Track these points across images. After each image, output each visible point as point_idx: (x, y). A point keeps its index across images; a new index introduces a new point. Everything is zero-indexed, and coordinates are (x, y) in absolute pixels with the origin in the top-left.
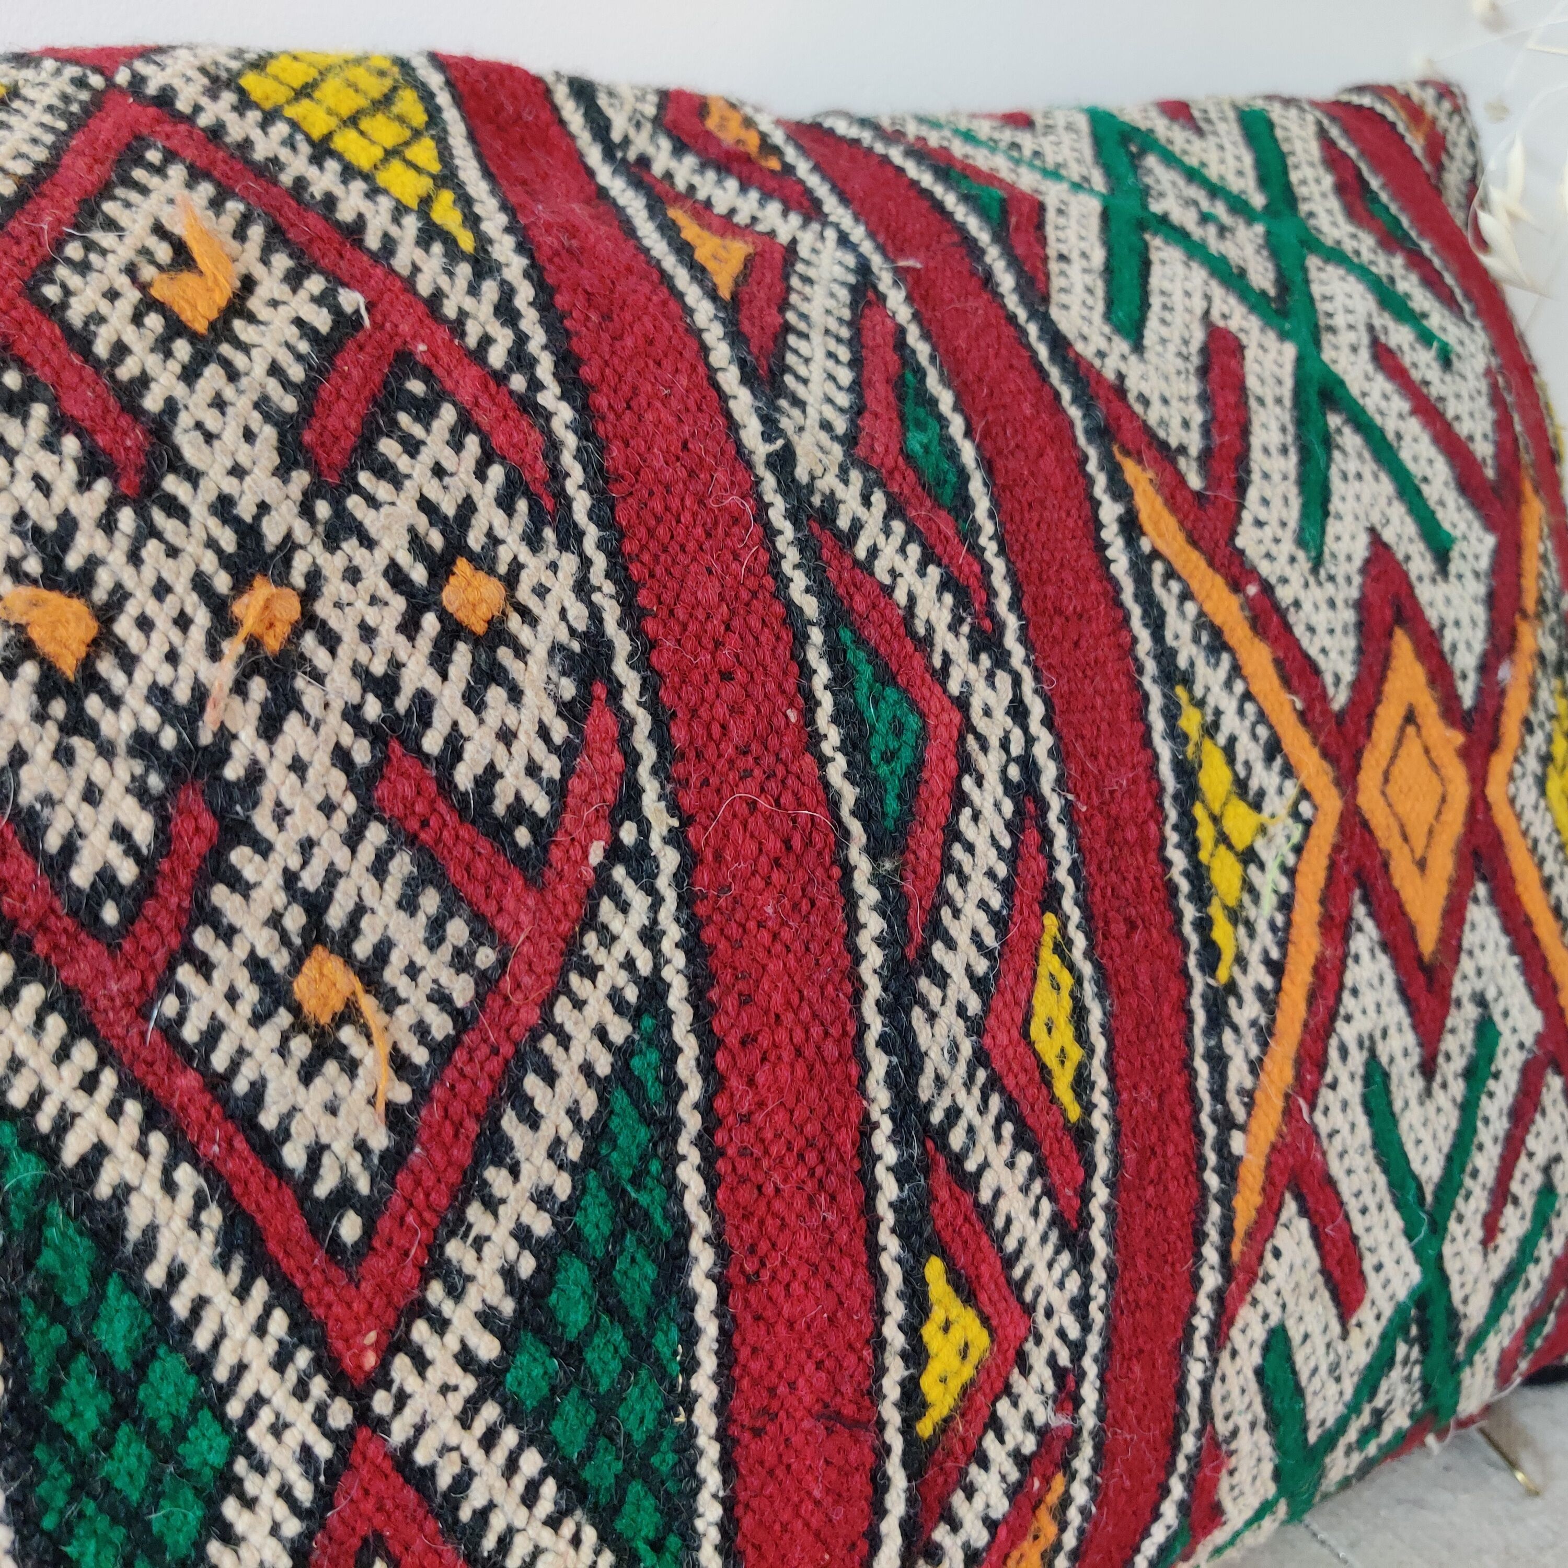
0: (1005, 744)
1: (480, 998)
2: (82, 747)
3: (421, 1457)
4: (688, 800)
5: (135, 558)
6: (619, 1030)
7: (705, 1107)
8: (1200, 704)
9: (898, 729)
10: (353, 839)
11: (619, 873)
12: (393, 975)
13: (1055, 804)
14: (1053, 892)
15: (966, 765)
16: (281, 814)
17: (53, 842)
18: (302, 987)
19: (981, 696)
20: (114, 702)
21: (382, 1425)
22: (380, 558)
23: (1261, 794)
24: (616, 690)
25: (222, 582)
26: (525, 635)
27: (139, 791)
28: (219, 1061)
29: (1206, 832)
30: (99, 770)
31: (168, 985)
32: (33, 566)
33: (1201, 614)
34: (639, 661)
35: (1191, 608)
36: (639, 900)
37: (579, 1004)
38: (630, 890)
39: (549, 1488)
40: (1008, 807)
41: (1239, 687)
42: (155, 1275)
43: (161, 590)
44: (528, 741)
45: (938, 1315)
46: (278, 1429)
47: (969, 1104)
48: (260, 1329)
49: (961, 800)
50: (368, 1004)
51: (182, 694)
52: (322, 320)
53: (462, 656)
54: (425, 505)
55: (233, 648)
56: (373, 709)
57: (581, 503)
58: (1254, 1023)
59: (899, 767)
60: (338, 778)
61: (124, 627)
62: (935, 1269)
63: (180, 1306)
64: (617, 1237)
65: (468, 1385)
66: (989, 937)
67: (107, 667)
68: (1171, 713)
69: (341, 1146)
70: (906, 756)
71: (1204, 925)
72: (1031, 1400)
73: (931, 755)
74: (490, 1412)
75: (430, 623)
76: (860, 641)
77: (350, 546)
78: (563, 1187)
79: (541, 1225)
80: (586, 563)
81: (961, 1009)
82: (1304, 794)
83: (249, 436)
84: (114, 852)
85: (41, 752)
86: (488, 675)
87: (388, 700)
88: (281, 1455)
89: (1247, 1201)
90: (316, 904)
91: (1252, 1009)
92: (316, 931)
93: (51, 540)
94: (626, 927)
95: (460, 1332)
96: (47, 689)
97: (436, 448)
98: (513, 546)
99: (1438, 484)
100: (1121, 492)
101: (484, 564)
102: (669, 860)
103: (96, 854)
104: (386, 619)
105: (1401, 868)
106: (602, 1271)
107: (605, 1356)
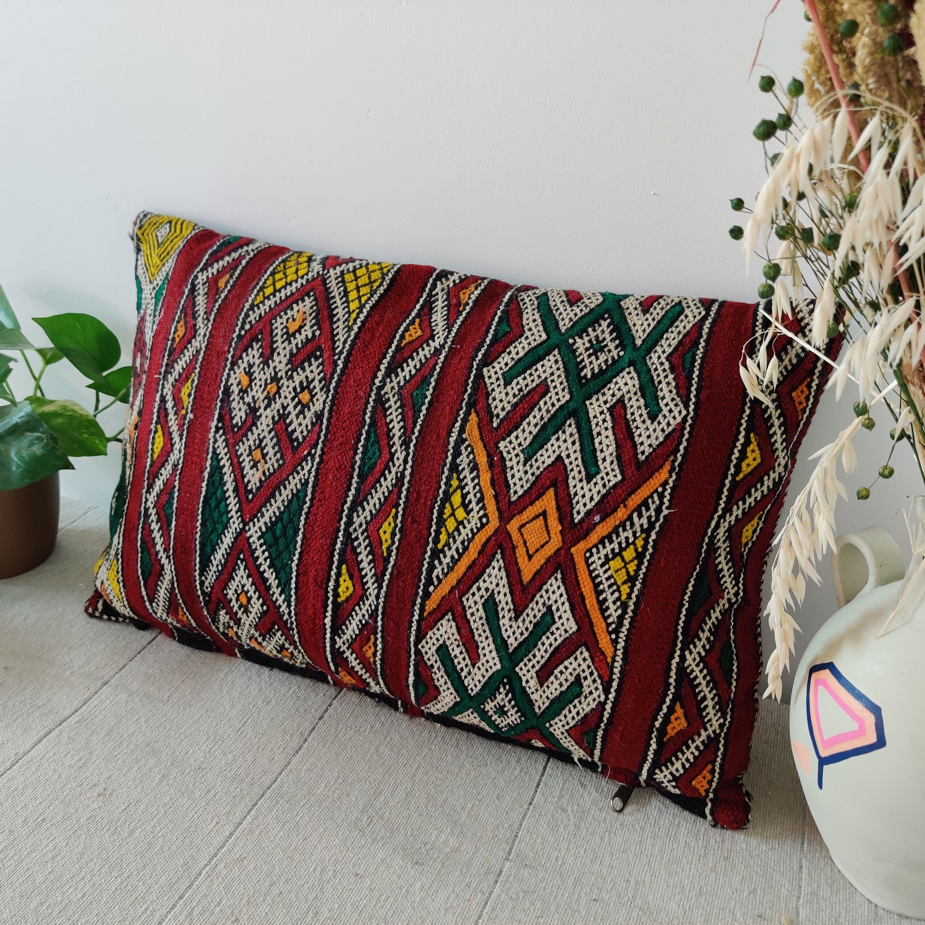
0: (399, 467)
1: (278, 468)
2: (241, 402)
3: (251, 540)
4: (325, 449)
5: (259, 373)
6: (299, 486)
7: (309, 508)
8: (461, 481)
9: (374, 454)
10: (270, 432)
11: (309, 458)
12: (267, 458)
13: (406, 485)
14: (397, 505)
15: (387, 467)
16: (261, 424)
17: (232, 415)
18: (255, 454)
19: (398, 454)
20: (248, 396)
21: (246, 532)
22: (294, 385)
23: (472, 510)
24: (322, 423)
25: (269, 381)
26: (311, 407)
27: (246, 412)
28: (241, 459)
29: (448, 511)
30: (242, 406)
31: (238, 444)
32: (247, 370)
33: (474, 458)
34: (329, 420)
35: (471, 456)
36: (310, 465)
37: (294, 478)
38: (310, 462)
39: (268, 560)
40: (394, 481)
41: (476, 481)
42: (225, 488)
43: (260, 380)
44: (303, 426)
45: (343, 577)
46: (234, 523)
47: (361, 538)
48: (235, 505)
49: (383, 474)
50: (262, 461)
51: (256, 398)
52: (310, 336)
53: (299, 407)
54: (307, 377)
55: (265, 393)
56: (281, 412)
58: (448, 564)
59: (372, 461)
60: (271, 421)
61: (253, 384)
62: (344, 567)
63: (227, 495)
64: (288, 523)
65: (260, 534)
66: (378, 506)
67: (249, 390)
68: (449, 478)
69: (253, 482)
70: (374, 460)
71: (438, 533)
72: (364, 611)
73: (379, 462)
74: (262, 541)
75: (296, 399)
77: (291, 381)
78: (282, 509)
79: (277, 513)
80: (327, 397)
81: (365, 518)
82: (485, 515)
83: (285, 356)
84: (239, 420)
85: (236, 400)
86: (302, 412)
87: (284, 411)
88: (233, 527)
89: (431, 605)
90: (261, 441)
91: (448, 560)
92: (259, 446)
93: (251, 366)
94: (307, 468)
95: (261, 524)
96: (241, 391)
97: (313, 367)
98: (317, 390)
99: (607, 453)
100: (465, 421)
101: (310, 392)
102: (317, 460)
103: (236, 420)
104: (290, 397)
105: (521, 553)
106: (284, 528)
107: (282, 543)
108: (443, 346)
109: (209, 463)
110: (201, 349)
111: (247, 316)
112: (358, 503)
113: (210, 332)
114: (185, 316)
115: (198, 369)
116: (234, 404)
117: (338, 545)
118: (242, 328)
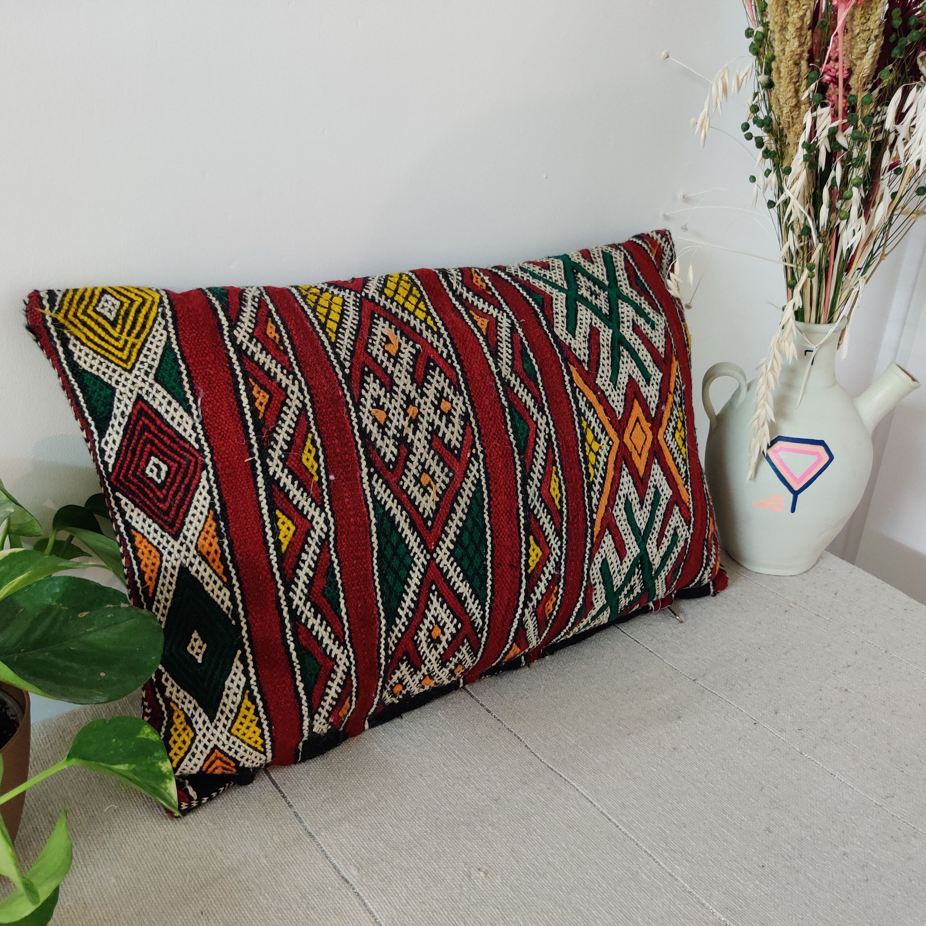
0: (545, 431)
1: (450, 482)
2: (385, 437)
3: (441, 566)
4: (484, 444)
5: (390, 403)
6: (473, 489)
7: (489, 504)
8: (587, 420)
9: (524, 429)
11: (473, 459)
12: (436, 478)
13: (555, 443)
14: (555, 462)
15: (537, 436)
16: (417, 448)
17: (382, 454)
18: (422, 480)
19: (540, 421)
20: (389, 429)
21: (435, 559)
22: (430, 400)
23: (600, 440)
24: (471, 423)
25: (405, 406)
26: (454, 413)
27: (394, 444)
28: (409, 493)
29: (587, 449)
30: (388, 441)
31: (401, 479)
32: (374, 405)
33: (587, 400)
34: (475, 417)
35: (585, 399)
36: (476, 464)
37: (466, 484)
38: (475, 462)
39: (461, 575)
40: (545, 444)
41: (595, 416)
42: (400, 530)
43: (395, 408)
44: (456, 434)
45: (532, 548)
46: (418, 558)
47: (538, 505)
48: (416, 541)
49: (536, 443)
50: (432, 483)
51: (400, 427)
52: (414, 351)
53: (444, 418)
54: (436, 388)
55: (408, 418)
56: (430, 429)
57: (463, 386)
58: (598, 490)
59: (524, 436)
60: (426, 442)
61: (390, 415)
62: (531, 538)
63: (403, 536)
64: (473, 527)
65: (448, 553)
66: (542, 471)
67: (388, 423)
68: (580, 422)
69: (428, 508)
70: (525, 434)
71: (587, 469)
72: (550, 568)
73: (530, 434)
74: (452, 559)
75: (439, 412)
76: (516, 411)
77: (424, 398)
78: (464, 517)
79: (460, 524)
80: (464, 398)
81: (536, 486)
82: (610, 439)
83: (406, 377)
84: (391, 456)
85: (379, 438)
86: (449, 421)
87: (433, 427)
88: (419, 563)
89: (597, 529)
90: (423, 465)
91: (598, 487)
92: (423, 469)
93: (377, 400)
94: (474, 469)
95: (447, 544)
96: (380, 426)
97: (437, 377)
98: (451, 396)
99: (648, 361)
100: (569, 373)
101: (447, 399)
102: (481, 456)
103: (389, 456)
104: (432, 411)
105: (635, 456)
106: (471, 534)
107: (471, 550)
108: (512, 323)
109: (372, 513)
110: (304, 405)
111: (337, 356)
112: (526, 477)
113: (306, 384)
114: (255, 381)
115: (314, 428)
116: (379, 443)
117: (523, 521)
118: (343, 367)
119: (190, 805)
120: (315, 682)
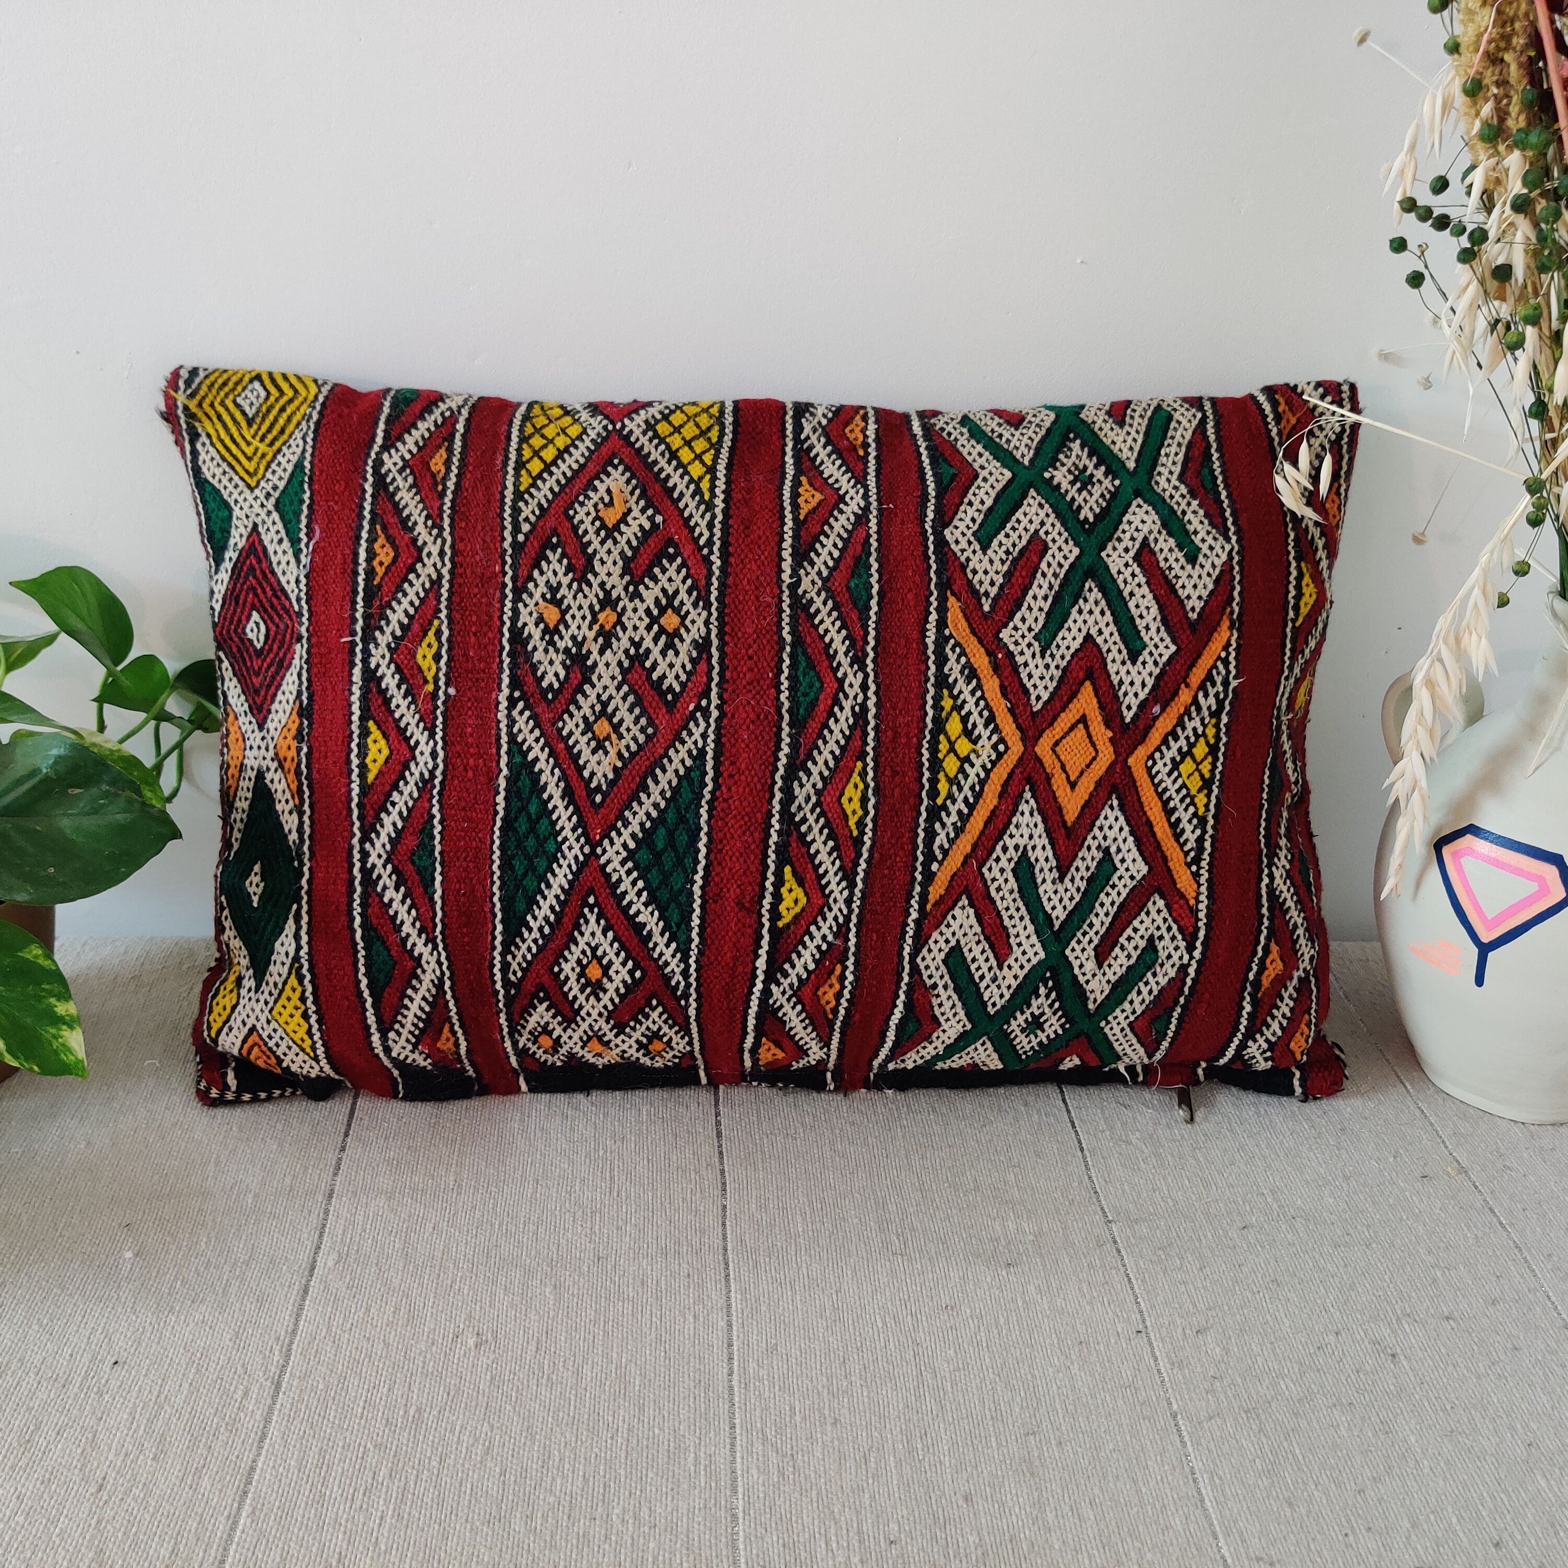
0: (855, 698)
1: (646, 742)
2: (551, 649)
3: (609, 869)
4: (726, 696)
5: (575, 598)
6: (689, 762)
7: (712, 793)
8: (956, 698)
9: (811, 686)
10: (618, 688)
11: (698, 714)
12: (623, 730)
14: (863, 756)
15: (837, 702)
16: (600, 677)
17: (539, 674)
18: (595, 727)
19: (850, 678)
20: (561, 638)
21: (598, 857)
22: (645, 606)
23: (979, 736)
24: (710, 656)
25: (597, 608)
26: (685, 635)
27: (563, 663)
28: (571, 742)
29: (944, 746)
30: (554, 656)
31: (561, 718)
32: (548, 596)
33: (968, 661)
34: (720, 649)
35: (963, 660)
36: (703, 724)
37: (677, 751)
38: (701, 720)
39: (645, 894)
40: (851, 721)
41: (979, 694)
42: (545, 796)
43: (580, 608)
44: (678, 668)
45: (787, 886)
46: (570, 848)
47: (811, 819)
48: (570, 819)
49: (832, 714)
50: (614, 736)
51: (580, 639)
52: (647, 526)
53: (663, 639)
54: (664, 590)
55: (596, 627)
56: (632, 651)
57: (714, 594)
58: (954, 824)
59: (809, 699)
60: (618, 670)
61: (568, 617)
62: (788, 869)
63: (550, 806)
64: (677, 824)
65: (624, 854)
66: (831, 764)
67: (562, 628)
68: (937, 699)
69: (600, 775)
70: (812, 695)
71: (934, 781)
72: (825, 930)
73: (821, 697)
74: (630, 864)
75: (656, 627)
76: (805, 653)
77: (637, 601)
78: (663, 804)
79: (654, 814)
80: (710, 614)
81: (814, 786)
82: (1001, 741)
83: (615, 563)
84: (554, 679)
85: (541, 649)
86: (670, 645)
87: (637, 649)
88: (570, 856)
89: (936, 891)
90: (605, 705)
91: (954, 818)
92: (603, 712)
93: (554, 590)
94: (697, 733)
95: (626, 837)
96: (545, 631)
97: (672, 572)
98: (688, 606)
99: (1149, 619)
100: (942, 610)
101: (677, 611)
102: (715, 714)
103: (549, 679)
104: (642, 625)
105: (1059, 783)
106: (671, 834)
107: (668, 860)
108: (866, 509)
109: (504, 760)
110: (440, 576)
111: (516, 511)
112: (797, 766)
113: (452, 546)
114: (384, 529)
115: (445, 612)
116: (538, 656)
117: (774, 838)
118: (516, 529)
119: (222, 1095)
120: (387, 984)
